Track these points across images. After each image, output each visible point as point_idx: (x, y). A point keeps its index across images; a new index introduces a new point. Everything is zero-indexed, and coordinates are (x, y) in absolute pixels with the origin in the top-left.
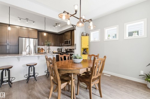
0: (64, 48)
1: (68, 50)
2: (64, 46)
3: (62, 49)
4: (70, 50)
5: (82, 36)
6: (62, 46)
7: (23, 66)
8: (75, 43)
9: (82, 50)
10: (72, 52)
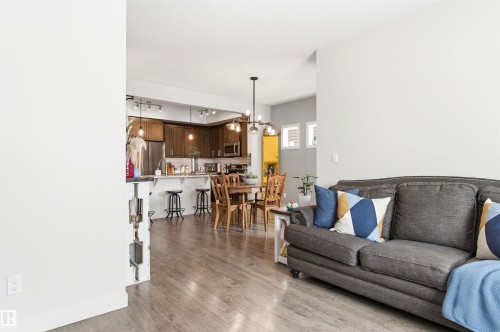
0: (223, 163)
1: (233, 168)
2: (222, 157)
3: (216, 164)
4: (239, 166)
5: (264, 135)
6: (216, 157)
7: (161, 195)
8: (249, 152)
9: (265, 167)
10: (242, 172)
